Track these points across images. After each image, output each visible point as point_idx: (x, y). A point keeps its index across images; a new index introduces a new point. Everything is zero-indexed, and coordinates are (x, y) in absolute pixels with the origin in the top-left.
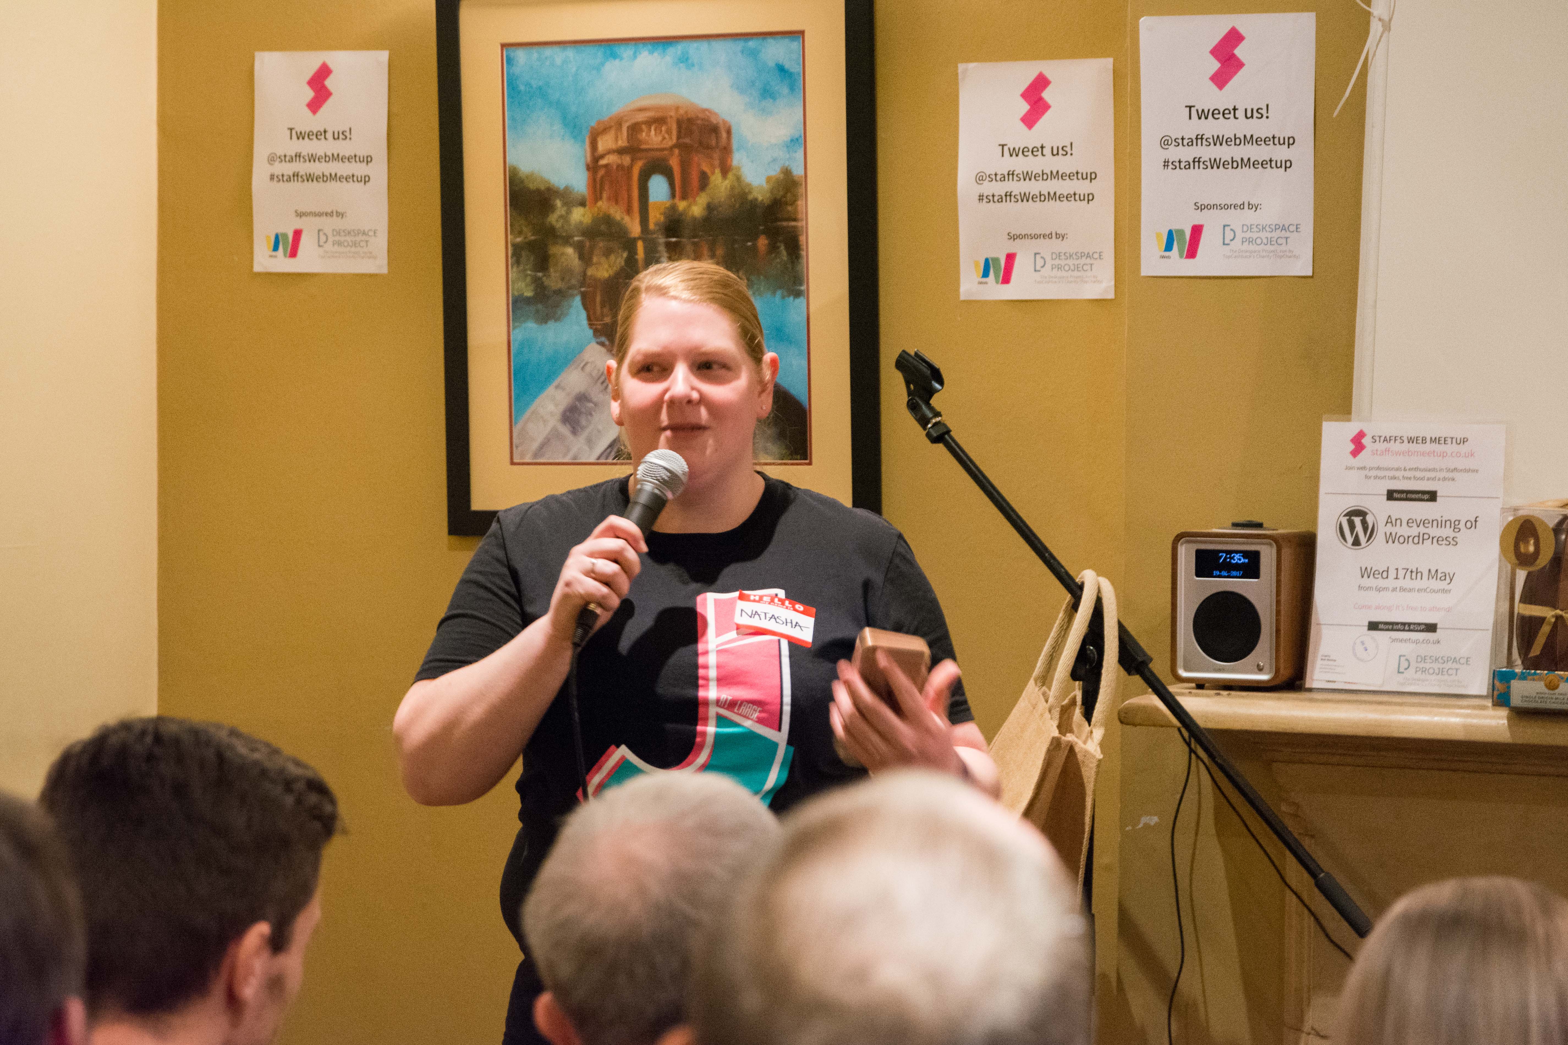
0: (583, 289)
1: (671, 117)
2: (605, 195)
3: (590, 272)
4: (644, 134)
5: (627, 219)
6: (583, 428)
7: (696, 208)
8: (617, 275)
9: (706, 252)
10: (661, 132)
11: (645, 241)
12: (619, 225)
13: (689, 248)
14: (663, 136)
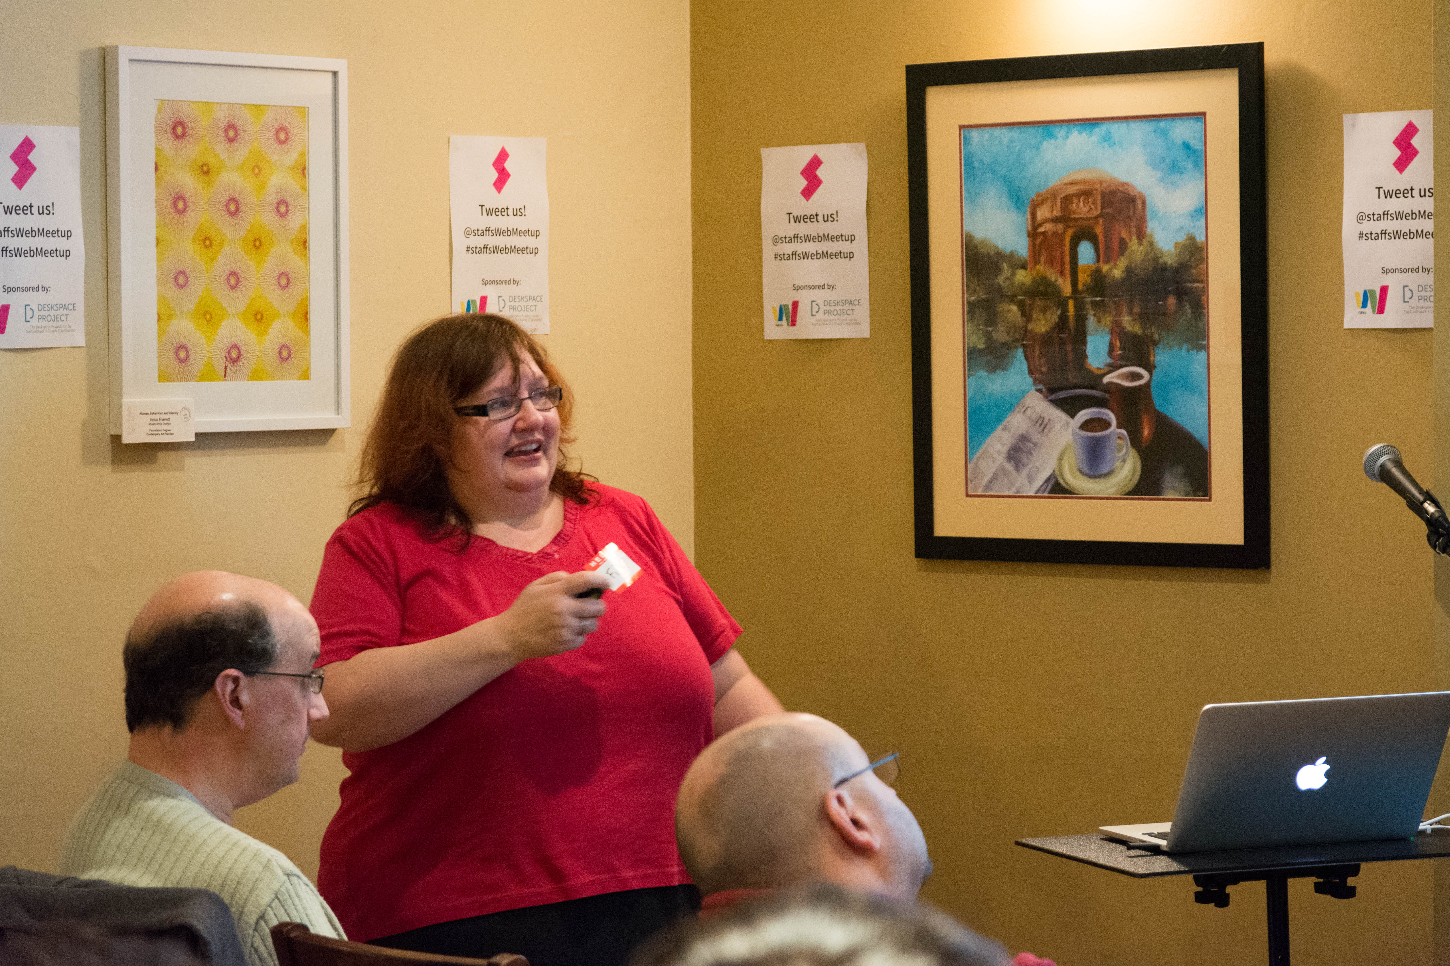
0: (1025, 342)
1: (1096, 190)
2: (1042, 259)
3: (1030, 327)
4: (1074, 205)
5: (1060, 280)
6: (1024, 465)
7: (1117, 271)
8: (1053, 329)
9: (1125, 310)
10: (1088, 203)
11: (1075, 299)
12: (1054, 285)
13: (1111, 307)
14: (1090, 206)
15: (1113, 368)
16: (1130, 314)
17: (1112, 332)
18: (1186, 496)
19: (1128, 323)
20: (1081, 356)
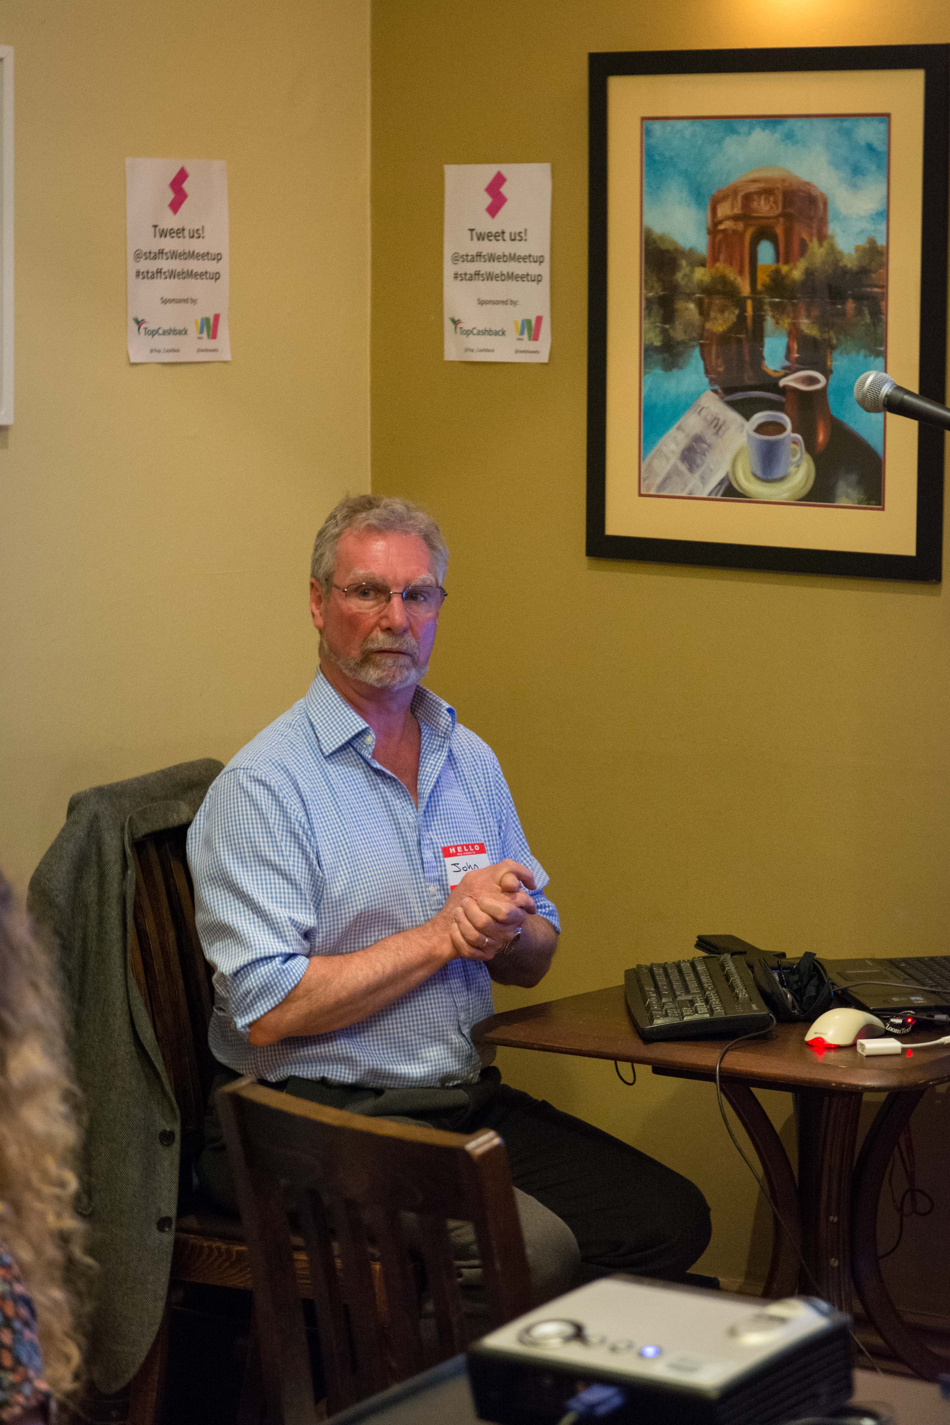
0: (702, 341)
1: (778, 188)
2: (722, 257)
3: (708, 325)
4: (755, 203)
5: (739, 280)
6: (698, 466)
7: (797, 274)
8: (730, 330)
9: (803, 312)
10: (769, 201)
11: (753, 300)
12: (732, 284)
13: (790, 308)
14: (771, 206)
15: (789, 371)
16: (808, 316)
17: (790, 334)
18: (859, 504)
19: (807, 326)
20: (758, 357)
